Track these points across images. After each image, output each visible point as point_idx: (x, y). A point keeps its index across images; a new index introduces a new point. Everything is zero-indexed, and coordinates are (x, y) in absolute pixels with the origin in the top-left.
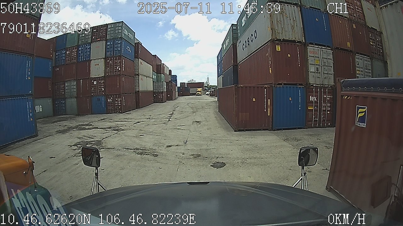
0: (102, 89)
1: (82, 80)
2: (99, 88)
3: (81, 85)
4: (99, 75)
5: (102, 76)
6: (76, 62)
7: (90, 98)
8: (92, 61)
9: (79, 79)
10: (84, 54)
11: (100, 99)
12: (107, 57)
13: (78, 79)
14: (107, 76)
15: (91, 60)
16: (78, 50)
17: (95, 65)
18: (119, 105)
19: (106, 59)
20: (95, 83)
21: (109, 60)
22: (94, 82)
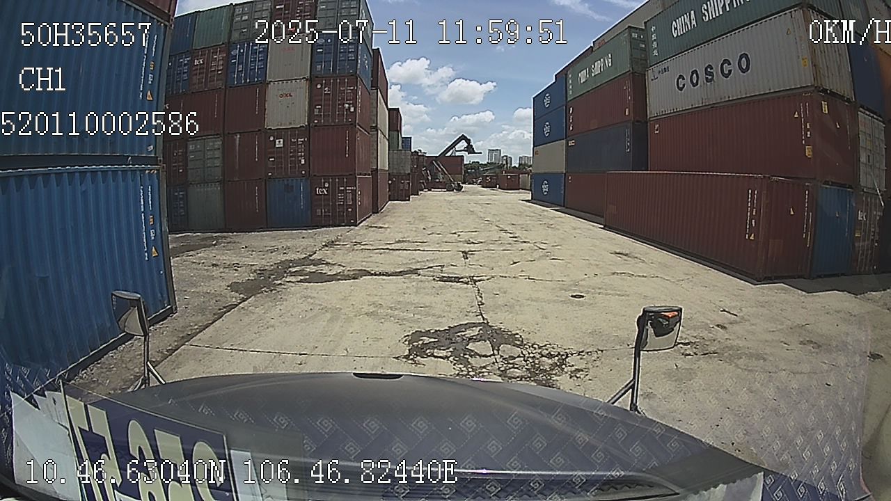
0: (301, 161)
1: (238, 136)
2: (291, 157)
3: (237, 148)
4: (290, 124)
5: (301, 127)
6: (223, 87)
7: (263, 183)
8: (269, 86)
9: (231, 132)
10: (246, 65)
11: (292, 186)
12: (317, 77)
13: (226, 132)
14: (316, 126)
15: (268, 84)
16: (229, 57)
17: (282, 96)
18: (347, 205)
19: (312, 80)
20: (279, 143)
21: (322, 85)
22: (277, 141)
